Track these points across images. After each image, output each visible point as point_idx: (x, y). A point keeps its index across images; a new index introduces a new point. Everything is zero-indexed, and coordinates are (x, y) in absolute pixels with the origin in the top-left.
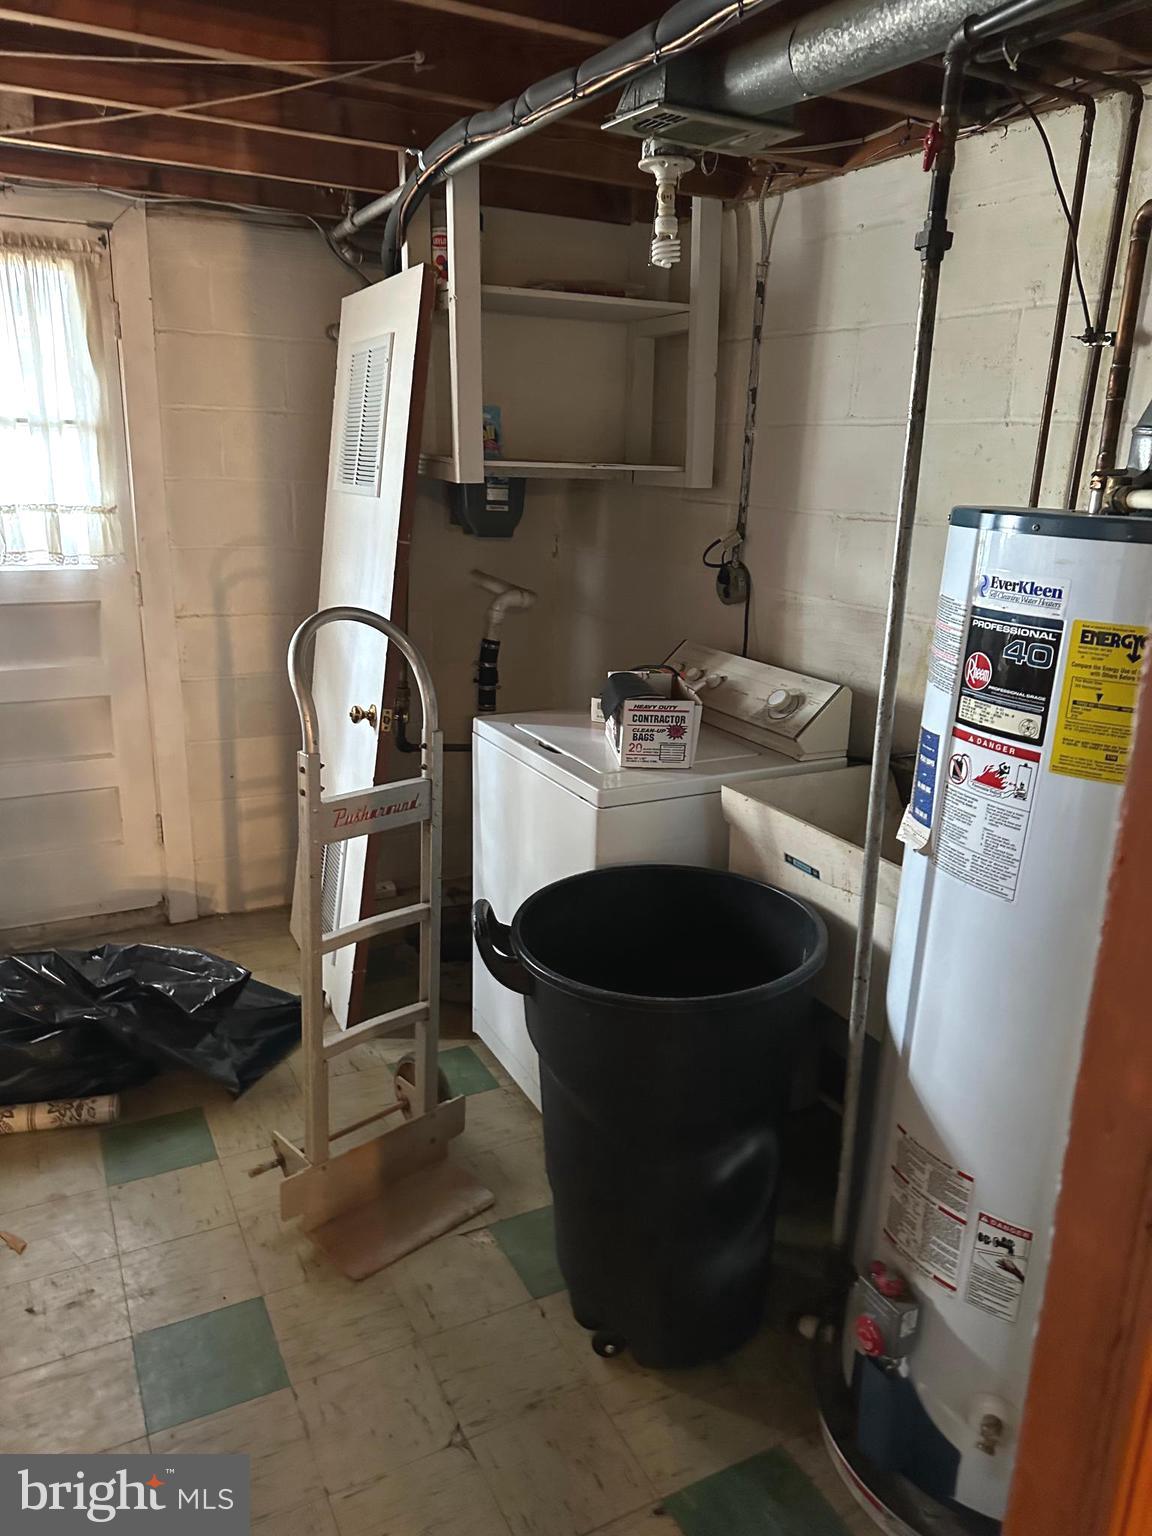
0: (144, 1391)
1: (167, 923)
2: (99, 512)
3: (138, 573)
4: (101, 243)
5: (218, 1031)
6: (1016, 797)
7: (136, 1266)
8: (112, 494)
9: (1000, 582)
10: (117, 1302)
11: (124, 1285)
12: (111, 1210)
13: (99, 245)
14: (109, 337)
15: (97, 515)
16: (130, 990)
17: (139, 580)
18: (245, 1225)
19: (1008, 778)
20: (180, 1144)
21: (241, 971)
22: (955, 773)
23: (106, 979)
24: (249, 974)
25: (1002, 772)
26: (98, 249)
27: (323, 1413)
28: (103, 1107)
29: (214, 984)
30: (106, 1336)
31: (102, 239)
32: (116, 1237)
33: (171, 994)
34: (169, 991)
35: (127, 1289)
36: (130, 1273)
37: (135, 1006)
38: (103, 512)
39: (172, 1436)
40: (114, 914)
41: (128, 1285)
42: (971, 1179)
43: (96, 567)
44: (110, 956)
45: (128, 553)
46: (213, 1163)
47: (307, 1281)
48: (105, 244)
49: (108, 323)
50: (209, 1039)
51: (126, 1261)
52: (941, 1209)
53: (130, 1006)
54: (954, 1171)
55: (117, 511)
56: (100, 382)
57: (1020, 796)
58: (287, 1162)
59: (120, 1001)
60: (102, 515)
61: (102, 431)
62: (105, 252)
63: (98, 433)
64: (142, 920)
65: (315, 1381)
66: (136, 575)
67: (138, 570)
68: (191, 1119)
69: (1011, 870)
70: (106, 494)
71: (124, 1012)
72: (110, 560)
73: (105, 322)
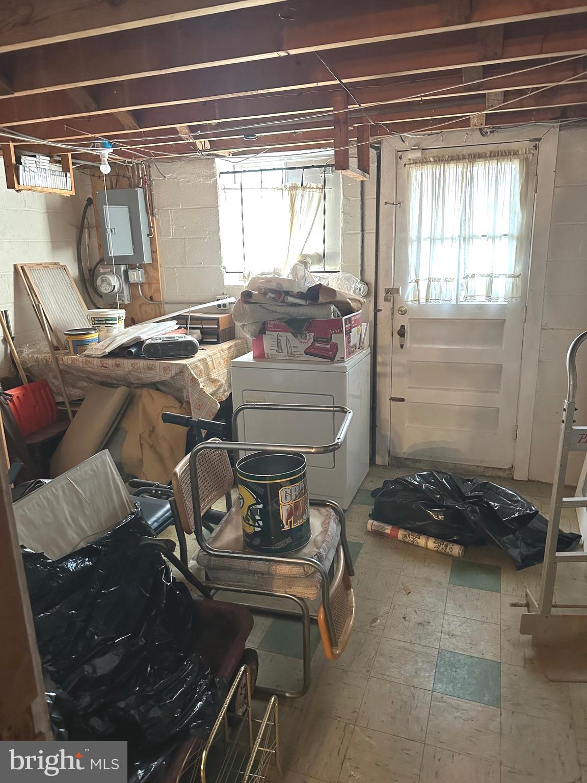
0: (437, 673)
1: (512, 479)
2: (512, 277)
3: (526, 307)
4: (534, 148)
5: (517, 534)
7: (450, 621)
8: (520, 268)
10: (438, 632)
11: (442, 627)
12: (447, 594)
13: (534, 150)
14: (531, 193)
15: (511, 279)
16: (478, 501)
17: (526, 310)
18: (504, 628)
20: (485, 579)
21: (534, 508)
23: (471, 494)
24: (537, 512)
26: (532, 152)
27: (511, 728)
28: (456, 550)
29: (518, 511)
30: (429, 643)
31: (535, 147)
32: (446, 606)
33: (496, 508)
34: (496, 507)
35: (443, 629)
36: (447, 623)
37: (479, 508)
38: (514, 277)
39: (442, 698)
40: (488, 468)
41: (444, 627)
43: (507, 303)
44: (475, 484)
45: (523, 297)
46: (498, 594)
47: (525, 667)
48: (536, 149)
49: (531, 187)
50: (511, 536)
51: (446, 617)
53: (477, 508)
55: (521, 276)
56: (523, 217)
58: (530, 606)
59: (474, 505)
60: (513, 279)
61: (519, 239)
62: (536, 152)
63: (517, 239)
64: (501, 474)
65: (513, 712)
66: (525, 308)
67: (527, 305)
68: (494, 571)
70: (517, 268)
71: (473, 511)
72: (513, 300)
73: (530, 187)
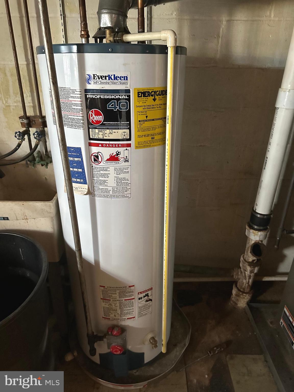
6: (125, 162)
9: (98, 76)
19: (120, 156)
22: (95, 160)
25: (117, 154)
42: (134, 286)
52: (125, 300)
54: (128, 287)
57: (126, 161)
69: (128, 187)
